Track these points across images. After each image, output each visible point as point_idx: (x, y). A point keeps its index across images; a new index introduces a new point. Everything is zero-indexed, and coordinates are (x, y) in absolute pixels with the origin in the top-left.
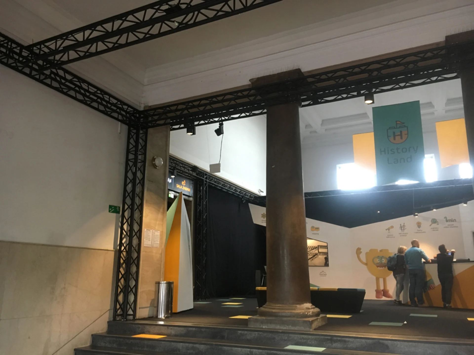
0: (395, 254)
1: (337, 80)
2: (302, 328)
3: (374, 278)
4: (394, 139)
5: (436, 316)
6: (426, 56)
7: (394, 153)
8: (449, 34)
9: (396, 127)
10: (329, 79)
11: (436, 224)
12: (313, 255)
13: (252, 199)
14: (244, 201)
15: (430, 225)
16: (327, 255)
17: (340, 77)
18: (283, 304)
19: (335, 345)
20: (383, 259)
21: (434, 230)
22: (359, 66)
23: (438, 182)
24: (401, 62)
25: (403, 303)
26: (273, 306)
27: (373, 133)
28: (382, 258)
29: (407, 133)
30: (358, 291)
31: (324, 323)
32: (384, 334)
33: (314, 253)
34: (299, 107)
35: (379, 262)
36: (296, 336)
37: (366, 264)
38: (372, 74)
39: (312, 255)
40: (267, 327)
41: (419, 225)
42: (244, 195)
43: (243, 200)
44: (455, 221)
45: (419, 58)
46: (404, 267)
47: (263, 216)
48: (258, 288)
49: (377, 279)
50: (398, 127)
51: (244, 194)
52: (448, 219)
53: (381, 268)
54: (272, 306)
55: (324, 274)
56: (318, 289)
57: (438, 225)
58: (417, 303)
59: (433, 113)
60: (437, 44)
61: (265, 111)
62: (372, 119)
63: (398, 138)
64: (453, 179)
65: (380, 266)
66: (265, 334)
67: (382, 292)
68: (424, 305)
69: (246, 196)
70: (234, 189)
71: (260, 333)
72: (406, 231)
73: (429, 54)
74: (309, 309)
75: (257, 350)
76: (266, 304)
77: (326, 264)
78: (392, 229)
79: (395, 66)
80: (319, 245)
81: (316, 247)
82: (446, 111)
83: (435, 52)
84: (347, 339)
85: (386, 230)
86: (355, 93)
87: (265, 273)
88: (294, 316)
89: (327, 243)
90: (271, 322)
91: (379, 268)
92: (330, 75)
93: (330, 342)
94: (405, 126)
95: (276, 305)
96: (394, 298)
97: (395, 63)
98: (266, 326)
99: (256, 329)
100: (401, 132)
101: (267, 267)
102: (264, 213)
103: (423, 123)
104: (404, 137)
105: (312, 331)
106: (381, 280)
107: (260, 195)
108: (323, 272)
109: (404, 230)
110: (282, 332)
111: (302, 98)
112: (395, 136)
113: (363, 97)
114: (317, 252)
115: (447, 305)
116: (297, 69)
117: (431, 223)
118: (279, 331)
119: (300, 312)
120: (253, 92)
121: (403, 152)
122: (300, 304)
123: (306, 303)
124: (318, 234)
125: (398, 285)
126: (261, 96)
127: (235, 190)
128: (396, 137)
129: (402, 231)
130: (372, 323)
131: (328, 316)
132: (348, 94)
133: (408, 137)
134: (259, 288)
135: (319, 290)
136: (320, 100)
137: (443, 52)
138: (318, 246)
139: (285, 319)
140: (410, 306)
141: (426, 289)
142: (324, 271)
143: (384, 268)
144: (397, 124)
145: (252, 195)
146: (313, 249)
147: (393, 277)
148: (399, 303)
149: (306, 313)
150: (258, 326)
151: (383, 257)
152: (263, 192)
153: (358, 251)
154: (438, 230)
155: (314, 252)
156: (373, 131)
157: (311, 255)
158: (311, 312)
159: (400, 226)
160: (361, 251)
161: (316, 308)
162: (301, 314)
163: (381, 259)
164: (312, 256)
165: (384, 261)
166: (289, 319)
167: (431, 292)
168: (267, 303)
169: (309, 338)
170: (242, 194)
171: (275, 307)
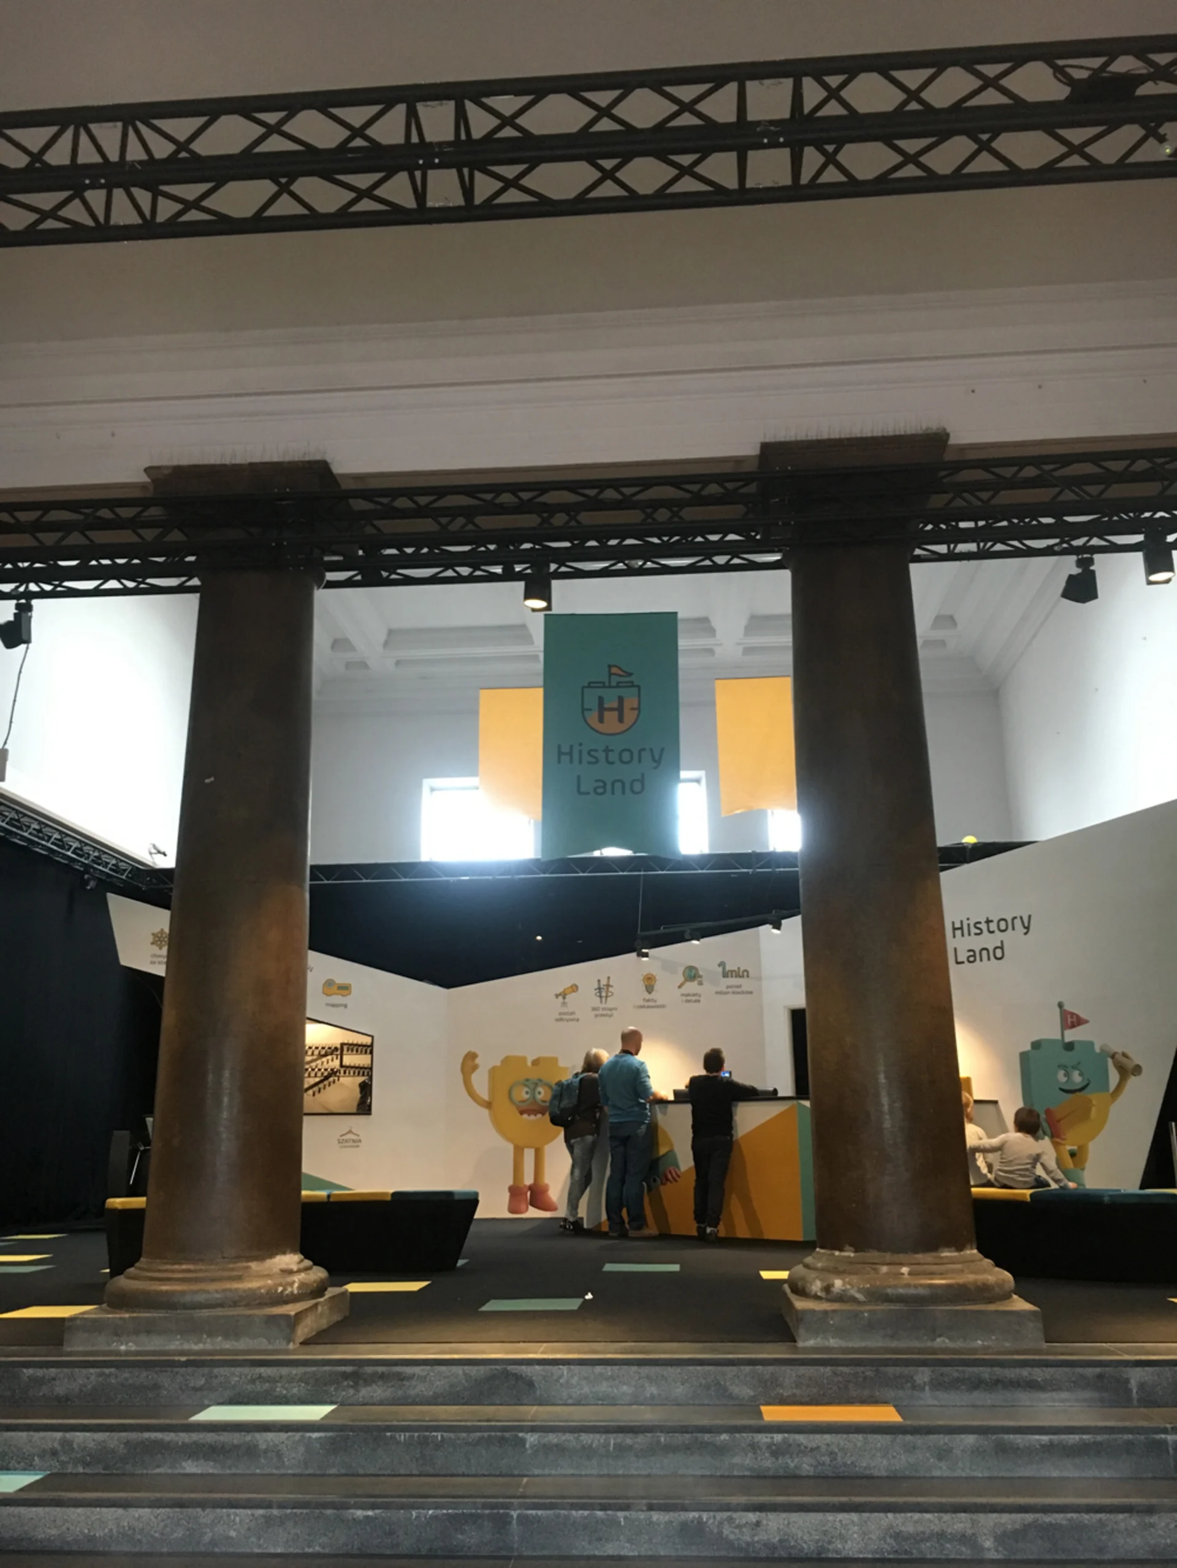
0: (577, 1075)
1: (444, 520)
2: (262, 1343)
3: (510, 1147)
4: (601, 720)
5: (676, 1268)
6: (705, 493)
7: (597, 761)
8: (769, 439)
9: (607, 684)
10: (420, 512)
11: (696, 982)
12: (322, 1074)
13: (124, 877)
14: (92, 884)
15: (679, 984)
16: (368, 1075)
17: (453, 513)
18: (201, 1260)
19: (365, 1392)
20: (540, 1089)
21: (688, 1001)
22: (514, 488)
23: (710, 857)
24: (635, 498)
25: (585, 1226)
26: (166, 1271)
27: (539, 693)
28: (536, 1085)
29: (636, 706)
30: (457, 1197)
31: (337, 1317)
32: (524, 1342)
33: (326, 1070)
34: (316, 588)
35: (526, 1097)
36: (238, 1370)
37: (488, 1105)
38: (552, 521)
39: (319, 1074)
40: (132, 1347)
41: (649, 983)
42: (93, 861)
43: (89, 880)
44: (745, 974)
45: (687, 496)
46: (598, 1115)
47: (157, 940)
48: (114, 1202)
49: (519, 1152)
50: (614, 684)
51: (91, 858)
52: (728, 968)
53: (532, 1117)
54: (159, 1271)
55: (354, 1141)
56: (329, 1196)
57: (701, 987)
58: (627, 1226)
59: (710, 651)
60: (738, 461)
61: (195, 582)
62: (542, 648)
63: (611, 717)
64: (750, 851)
65: (529, 1112)
66: (126, 1374)
67: (529, 1193)
68: (646, 1232)
69: (99, 864)
70: (56, 839)
71: (107, 1371)
72: (611, 1003)
73: (713, 489)
74: (291, 1272)
75: (88, 1434)
76: (137, 1264)
77: (364, 1107)
78: (574, 994)
79: (617, 505)
80: (346, 1042)
81: (336, 1049)
82: (748, 650)
83: (730, 486)
84: (408, 1370)
85: (557, 996)
86: (498, 570)
87: (147, 1142)
88: (235, 1304)
89: (372, 1037)
90: (149, 1328)
91: (525, 1116)
92: (423, 500)
93: (351, 1383)
94: (632, 685)
95: (176, 1267)
96: (562, 1212)
97: (619, 497)
98: (130, 1344)
99: (91, 1359)
100: (621, 700)
101: (154, 1121)
102: (162, 930)
103: (682, 675)
104: (629, 716)
105: (294, 1352)
106: (529, 1156)
107: (154, 863)
108: (350, 1132)
109: (607, 997)
110: (187, 1364)
111: (326, 559)
112: (602, 710)
113: (521, 585)
114: (336, 1064)
115: (709, 1230)
116: (317, 462)
117: (682, 979)
118: (176, 1358)
119: (259, 1288)
120: (154, 512)
121: (622, 761)
122: (261, 1258)
123: (284, 1253)
124: (346, 1006)
125: (577, 1172)
126: (183, 532)
127: (57, 842)
128: (607, 714)
129: (601, 1002)
130: (492, 1306)
131: (354, 1287)
132: (476, 567)
133: (638, 716)
134: (117, 1203)
135: (332, 1200)
136: (385, 574)
137: (752, 488)
138: (342, 1045)
139: (205, 1313)
140: (604, 1235)
141: (655, 1180)
142: (353, 1130)
143: (539, 1116)
144: (610, 674)
145: (121, 864)
146: (326, 1055)
147: (564, 1145)
148: (573, 1228)
149: (280, 1289)
150: (102, 1343)
151: (538, 1083)
152: (165, 854)
153: (469, 1063)
154: (699, 1001)
155: (325, 1066)
156: (541, 681)
157: (316, 1076)
158: (296, 1285)
159: (596, 986)
160: (477, 1061)
161: (315, 1268)
162: (261, 1294)
163: (534, 1089)
164: (317, 1080)
165: (543, 1094)
166: (219, 1312)
167: (666, 1191)
168: (142, 1259)
169: (281, 1377)
170: (86, 859)
171: (170, 1275)
